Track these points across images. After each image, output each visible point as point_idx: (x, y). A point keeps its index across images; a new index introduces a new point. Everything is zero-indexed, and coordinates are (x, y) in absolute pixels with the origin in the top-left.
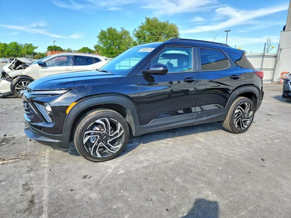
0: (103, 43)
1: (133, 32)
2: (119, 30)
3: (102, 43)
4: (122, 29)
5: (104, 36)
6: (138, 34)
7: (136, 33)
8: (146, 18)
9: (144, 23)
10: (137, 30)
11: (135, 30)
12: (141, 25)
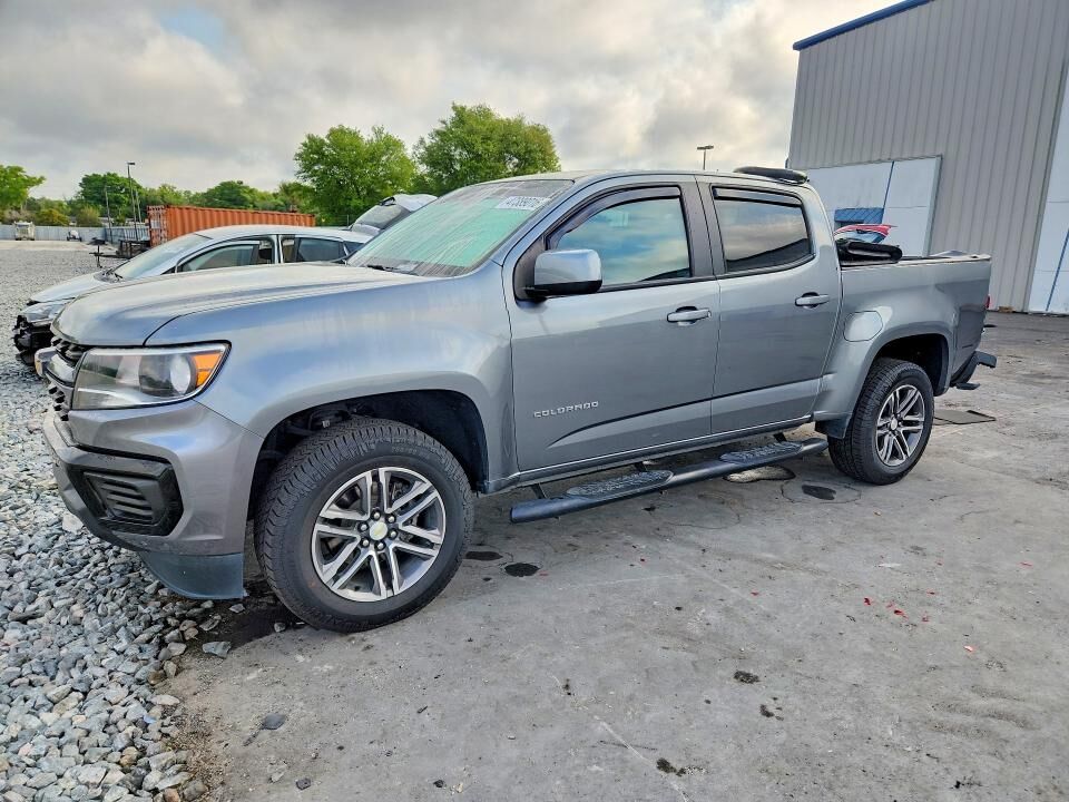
0: (315, 178)
1: (416, 148)
2: (367, 135)
3: (311, 176)
4: (378, 132)
5: (317, 153)
6: (430, 155)
7: (422, 150)
8: (454, 108)
9: (448, 122)
10: (428, 142)
11: (422, 141)
12: (439, 127)
